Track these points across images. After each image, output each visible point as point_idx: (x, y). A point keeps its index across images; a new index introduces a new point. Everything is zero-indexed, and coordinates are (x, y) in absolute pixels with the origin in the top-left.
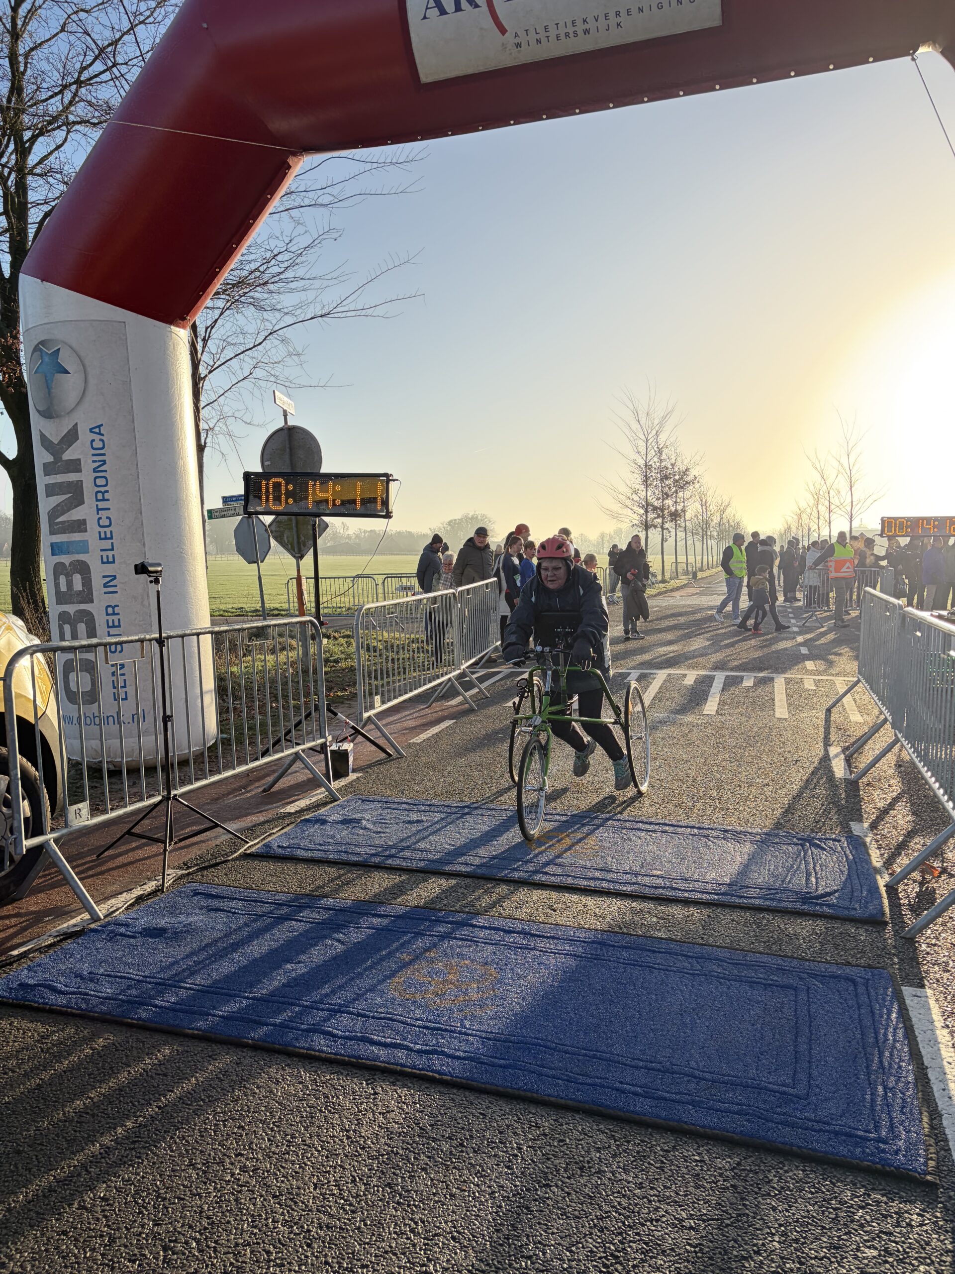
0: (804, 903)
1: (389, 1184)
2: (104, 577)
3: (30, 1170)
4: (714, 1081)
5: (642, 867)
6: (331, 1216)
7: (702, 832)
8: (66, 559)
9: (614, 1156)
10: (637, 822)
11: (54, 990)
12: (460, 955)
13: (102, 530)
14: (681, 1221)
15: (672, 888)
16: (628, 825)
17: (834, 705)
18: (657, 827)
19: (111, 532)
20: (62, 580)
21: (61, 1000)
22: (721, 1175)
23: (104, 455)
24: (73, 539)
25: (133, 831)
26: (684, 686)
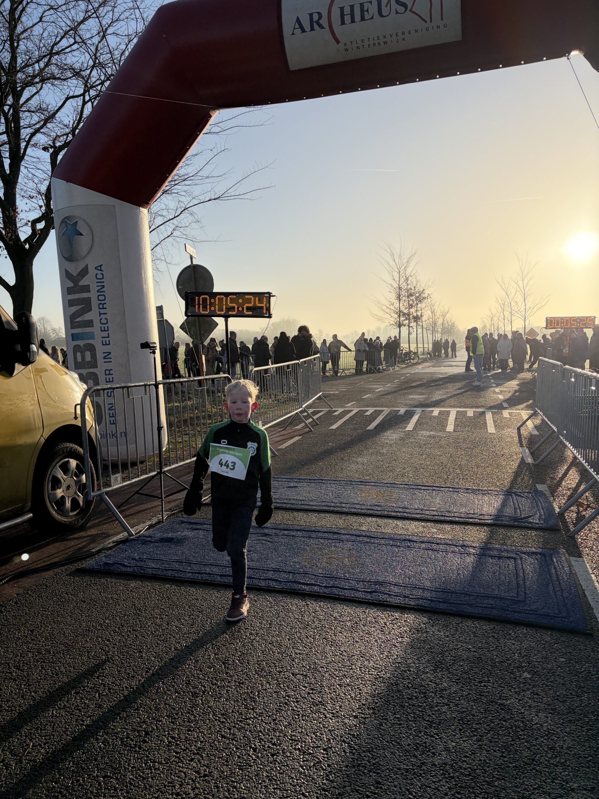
0: (515, 522)
1: (324, 638)
2: (104, 353)
3: (144, 637)
4: (477, 596)
5: (424, 506)
6: (301, 650)
7: (455, 490)
8: (81, 343)
9: (433, 626)
10: (418, 485)
11: (124, 566)
12: (335, 546)
13: (103, 326)
14: (469, 649)
15: (442, 516)
16: (413, 487)
17: (521, 426)
18: (429, 488)
19: (108, 327)
20: (79, 355)
21: (129, 569)
22: (486, 632)
23: (103, 282)
24: (85, 331)
25: (140, 492)
26: (433, 417)
